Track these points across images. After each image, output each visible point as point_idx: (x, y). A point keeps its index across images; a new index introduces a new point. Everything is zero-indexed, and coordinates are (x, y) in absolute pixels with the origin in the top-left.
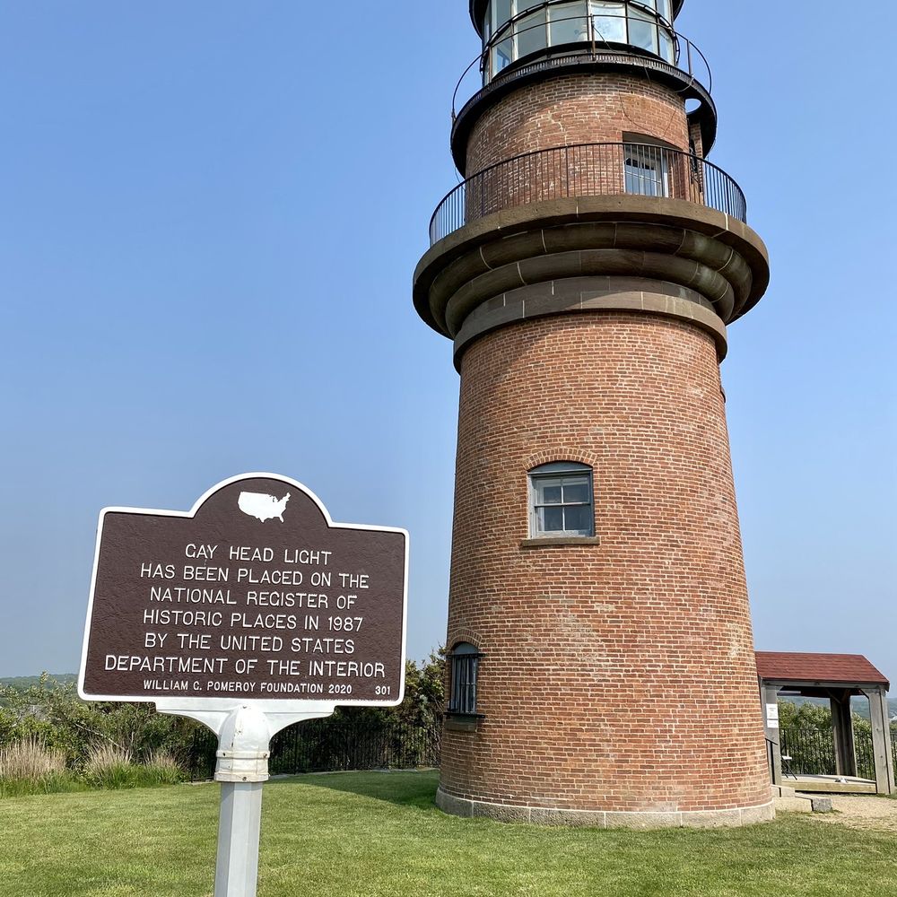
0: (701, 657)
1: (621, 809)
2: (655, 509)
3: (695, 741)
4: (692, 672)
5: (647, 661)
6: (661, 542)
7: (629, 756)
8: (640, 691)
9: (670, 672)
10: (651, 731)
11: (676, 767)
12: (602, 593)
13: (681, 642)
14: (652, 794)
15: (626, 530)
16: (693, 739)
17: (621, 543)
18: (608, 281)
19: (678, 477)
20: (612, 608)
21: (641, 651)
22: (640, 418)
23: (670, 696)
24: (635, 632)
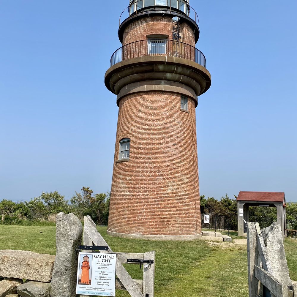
0: (155, 192)
1: (127, 233)
2: (145, 150)
3: (150, 216)
4: (150, 196)
5: (137, 193)
6: (146, 159)
7: (130, 219)
8: (135, 201)
9: (144, 196)
10: (136, 212)
11: (142, 222)
12: (129, 174)
13: (148, 187)
14: (135, 230)
15: (136, 156)
16: (149, 215)
17: (135, 160)
18: (138, 83)
19: (154, 140)
20: (131, 178)
21: (136, 190)
22: (144, 123)
23: (143, 203)
24: (135, 185)
